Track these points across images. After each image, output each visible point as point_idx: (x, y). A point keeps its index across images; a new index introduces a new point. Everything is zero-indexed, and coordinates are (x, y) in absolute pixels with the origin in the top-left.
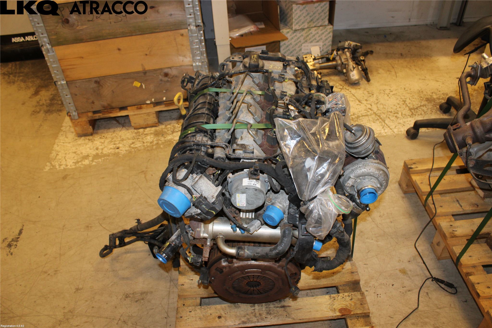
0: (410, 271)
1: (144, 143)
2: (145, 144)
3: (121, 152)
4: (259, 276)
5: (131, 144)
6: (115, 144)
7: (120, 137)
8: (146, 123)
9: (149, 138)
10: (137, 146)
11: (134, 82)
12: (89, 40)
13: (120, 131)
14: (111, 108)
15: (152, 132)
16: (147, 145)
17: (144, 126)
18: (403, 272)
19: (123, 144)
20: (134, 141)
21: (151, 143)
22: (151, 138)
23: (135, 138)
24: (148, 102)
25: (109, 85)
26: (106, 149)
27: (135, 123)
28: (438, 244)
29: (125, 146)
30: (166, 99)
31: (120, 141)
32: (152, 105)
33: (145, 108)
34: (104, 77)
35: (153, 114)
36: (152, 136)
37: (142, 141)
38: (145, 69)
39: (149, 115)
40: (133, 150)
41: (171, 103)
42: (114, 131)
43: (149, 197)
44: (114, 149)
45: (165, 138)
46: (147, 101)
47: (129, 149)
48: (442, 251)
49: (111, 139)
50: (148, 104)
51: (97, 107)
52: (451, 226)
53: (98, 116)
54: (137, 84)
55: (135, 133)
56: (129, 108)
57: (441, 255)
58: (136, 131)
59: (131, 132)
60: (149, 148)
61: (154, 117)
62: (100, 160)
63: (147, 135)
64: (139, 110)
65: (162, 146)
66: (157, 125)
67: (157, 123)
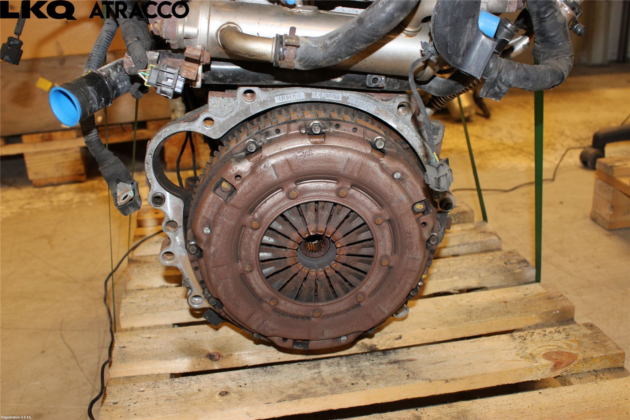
1: (52, 202)
2: (55, 204)
5: (24, 205)
7: (3, 198)
8: (59, 174)
9: (65, 197)
10: (36, 207)
11: (38, 79)
16: (58, 205)
17: (55, 181)
19: (7, 206)
20: (31, 201)
21: (67, 201)
22: (67, 196)
23: (35, 197)
27: (36, 174)
29: (10, 208)
30: (103, 120)
32: (73, 134)
33: (58, 140)
35: (76, 152)
36: (70, 193)
37: (48, 201)
38: (62, 53)
39: (65, 155)
40: (27, 212)
41: (113, 129)
47: (20, 211)
50: (66, 130)
54: (45, 84)
56: (25, 139)
58: (36, 190)
59: (28, 191)
60: (62, 208)
61: (77, 160)
63: (60, 193)
64: (47, 143)
65: (90, 204)
66: (83, 178)
67: (82, 175)
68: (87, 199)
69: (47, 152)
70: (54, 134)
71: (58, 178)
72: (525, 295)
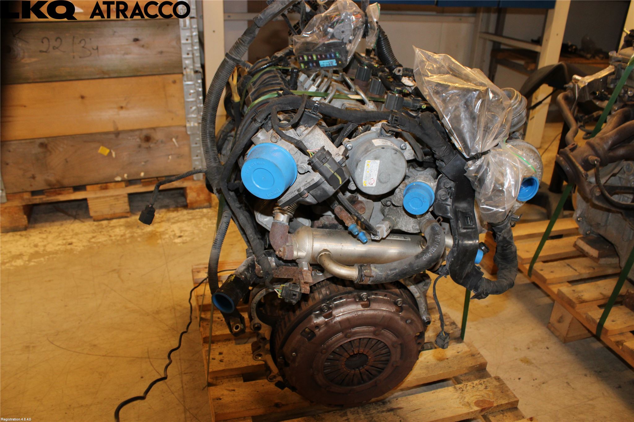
0: (535, 359)
1: (110, 236)
2: (113, 238)
3: (76, 248)
4: (370, 339)
5: (91, 239)
6: (64, 239)
7: (73, 230)
8: (112, 212)
9: (119, 231)
10: (100, 240)
11: (99, 147)
12: (39, 80)
13: (72, 224)
14: (60, 188)
15: (121, 223)
16: (116, 239)
17: (109, 217)
18: (526, 361)
19: (78, 239)
20: (95, 235)
21: (122, 236)
22: (120, 231)
23: (97, 231)
24: (118, 179)
25: (61, 149)
26: (50, 245)
27: (96, 212)
28: (560, 320)
29: (81, 241)
30: (145, 175)
31: (73, 235)
32: (123, 184)
33: (112, 188)
34: (56, 139)
35: (125, 197)
36: (122, 228)
37: (108, 235)
38: (117, 129)
39: (117, 199)
40: (95, 245)
41: (151, 181)
42: (62, 225)
43: (130, 301)
44: (65, 244)
45: (142, 229)
46: (115, 177)
47: (89, 244)
48: (569, 327)
49: (57, 234)
50: (118, 182)
51: (39, 184)
52: (574, 291)
53: (40, 199)
54: (104, 151)
55: (96, 226)
56: (88, 188)
57: (567, 334)
58: (96, 223)
59: (89, 224)
60: (120, 242)
61: (125, 203)
62: (42, 259)
63: (114, 227)
64: (103, 191)
65: (139, 239)
66: (128, 215)
67: (128, 212)
68: (136, 235)
69: (104, 197)
70: (109, 184)
71: (111, 215)
72: (458, 352)
